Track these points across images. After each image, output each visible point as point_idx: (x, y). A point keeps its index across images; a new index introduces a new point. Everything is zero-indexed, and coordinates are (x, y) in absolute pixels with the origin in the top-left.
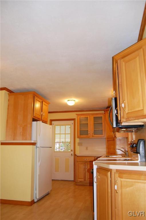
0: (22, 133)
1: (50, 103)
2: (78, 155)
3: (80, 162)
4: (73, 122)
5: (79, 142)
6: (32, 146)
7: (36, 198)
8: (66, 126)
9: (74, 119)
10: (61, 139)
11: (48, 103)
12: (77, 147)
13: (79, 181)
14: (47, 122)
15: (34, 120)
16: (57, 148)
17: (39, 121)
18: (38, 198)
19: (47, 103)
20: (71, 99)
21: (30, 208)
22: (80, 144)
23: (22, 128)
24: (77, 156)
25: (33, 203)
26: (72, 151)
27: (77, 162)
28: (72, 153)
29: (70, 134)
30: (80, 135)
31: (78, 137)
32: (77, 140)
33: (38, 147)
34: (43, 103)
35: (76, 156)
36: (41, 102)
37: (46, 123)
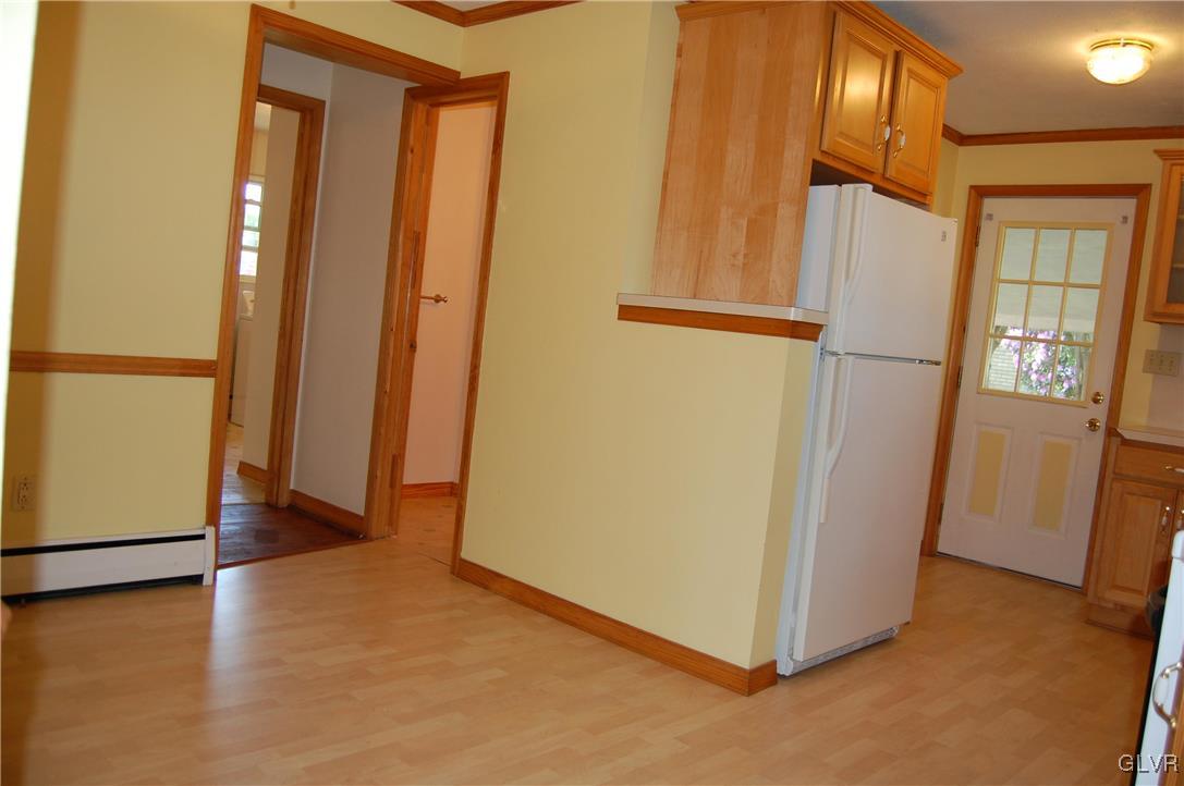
0: (746, 256)
1: (960, 70)
2: (1128, 435)
3: (1138, 480)
4: (1128, 205)
5: (1154, 347)
6: (786, 341)
7: (791, 656)
8: (1080, 234)
9: (1138, 191)
10: (1066, 321)
11: (950, 71)
12: (1140, 384)
13: (1111, 606)
14: (924, 195)
15: (823, 174)
16: (1035, 367)
17: (851, 186)
18: (800, 656)
19: (934, 67)
20: (1122, 34)
21: (741, 704)
22: (1159, 363)
23: (744, 223)
24: (1125, 442)
25: (764, 677)
26: (1096, 401)
27: (1119, 477)
28: (1100, 413)
29: (1102, 288)
30: (1171, 300)
31: (1153, 316)
32: (1146, 335)
33: (835, 354)
34: (908, 63)
35: (1116, 441)
36: (883, 58)
37: (922, 205)
